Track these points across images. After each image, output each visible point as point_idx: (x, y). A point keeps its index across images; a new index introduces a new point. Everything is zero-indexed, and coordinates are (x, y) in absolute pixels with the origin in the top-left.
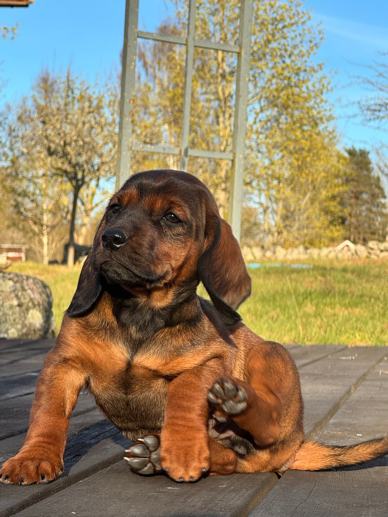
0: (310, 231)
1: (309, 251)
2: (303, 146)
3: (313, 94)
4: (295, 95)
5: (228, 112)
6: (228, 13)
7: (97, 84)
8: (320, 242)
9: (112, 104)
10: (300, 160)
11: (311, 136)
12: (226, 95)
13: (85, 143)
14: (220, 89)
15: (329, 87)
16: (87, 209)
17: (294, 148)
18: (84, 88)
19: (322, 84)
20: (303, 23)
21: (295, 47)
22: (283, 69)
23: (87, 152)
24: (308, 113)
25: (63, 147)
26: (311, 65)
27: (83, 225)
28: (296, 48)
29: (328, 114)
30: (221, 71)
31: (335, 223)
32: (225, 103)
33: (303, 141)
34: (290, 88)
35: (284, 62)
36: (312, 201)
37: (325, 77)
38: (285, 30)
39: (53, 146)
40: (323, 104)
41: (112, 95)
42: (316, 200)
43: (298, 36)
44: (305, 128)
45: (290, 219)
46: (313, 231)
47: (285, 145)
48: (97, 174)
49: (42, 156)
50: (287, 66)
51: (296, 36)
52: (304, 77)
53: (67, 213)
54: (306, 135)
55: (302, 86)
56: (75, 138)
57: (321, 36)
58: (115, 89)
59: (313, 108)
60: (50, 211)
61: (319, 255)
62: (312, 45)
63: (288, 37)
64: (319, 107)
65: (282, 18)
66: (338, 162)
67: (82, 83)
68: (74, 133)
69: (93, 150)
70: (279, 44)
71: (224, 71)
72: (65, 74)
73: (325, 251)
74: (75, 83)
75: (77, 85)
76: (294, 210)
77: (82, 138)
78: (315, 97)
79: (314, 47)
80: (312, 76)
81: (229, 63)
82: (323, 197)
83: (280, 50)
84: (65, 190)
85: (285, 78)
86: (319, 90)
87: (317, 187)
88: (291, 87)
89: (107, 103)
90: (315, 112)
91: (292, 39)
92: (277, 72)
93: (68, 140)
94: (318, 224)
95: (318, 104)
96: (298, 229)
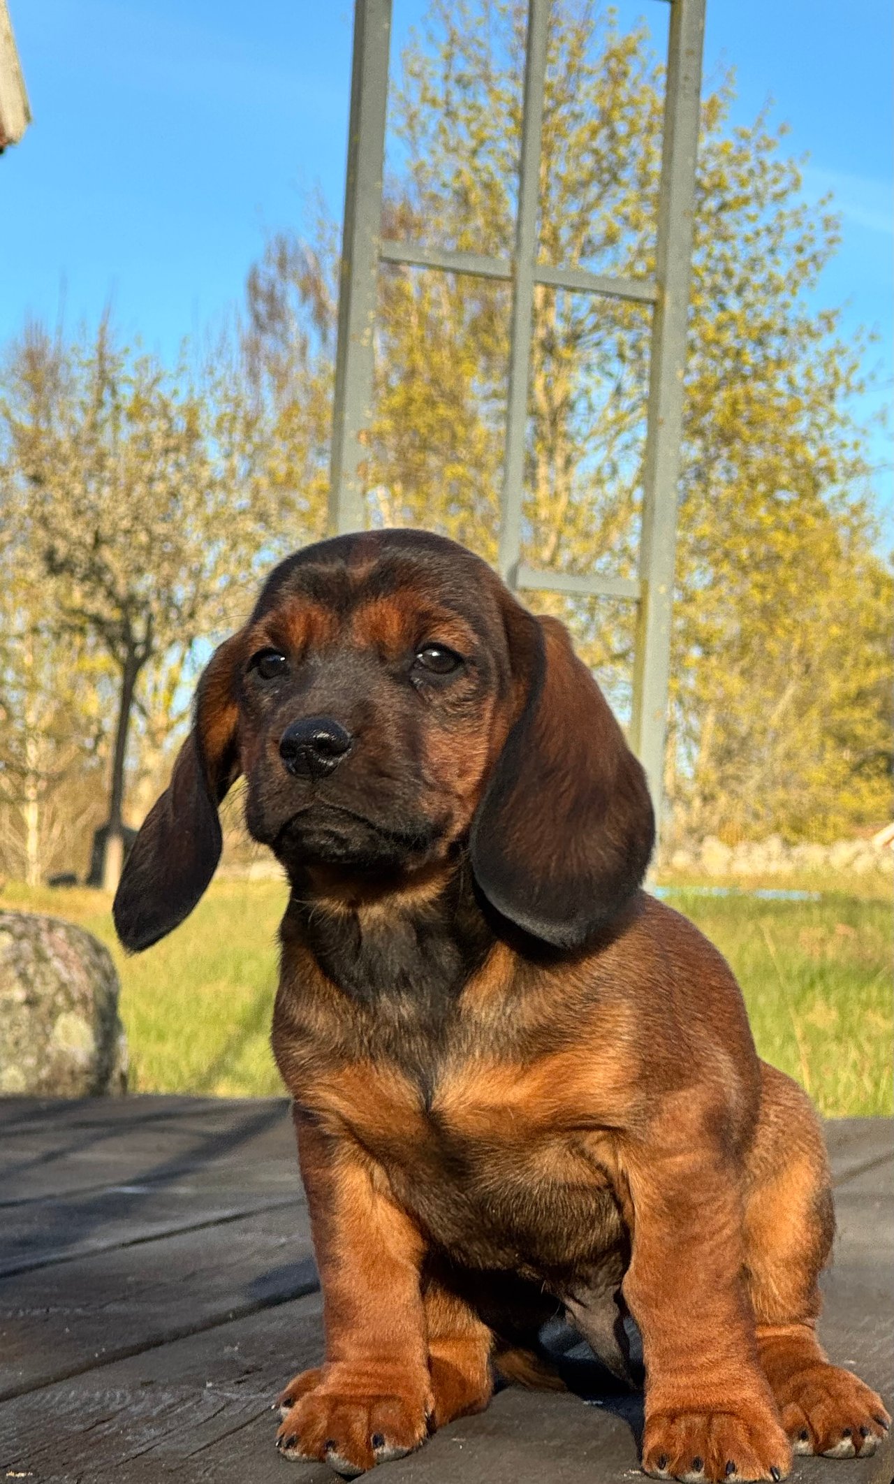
0: (794, 794)
1: (796, 852)
2: (778, 548)
3: (805, 400)
4: (756, 402)
5: (563, 449)
6: (560, 166)
7: (182, 369)
8: (824, 825)
9: (226, 425)
10: (770, 590)
11: (799, 521)
12: (558, 400)
13: (153, 538)
14: (539, 384)
15: (854, 380)
16: (154, 727)
17: (752, 555)
18: (147, 381)
19: (831, 371)
20: (779, 197)
21: (754, 264)
22: (720, 328)
23: (159, 566)
24: (791, 454)
25: (90, 548)
26: (801, 315)
27: (144, 773)
28: (757, 268)
29: (849, 455)
30: (541, 333)
31: (867, 769)
32: (554, 423)
33: (779, 536)
34: (739, 381)
35: (722, 307)
36: (802, 706)
37: (840, 351)
38: (725, 217)
39: (62, 548)
40: (835, 427)
41: (227, 398)
42: (812, 703)
43: (763, 233)
44: (783, 496)
45: (737, 759)
46: (805, 793)
47: (726, 545)
48: (189, 627)
49: (32, 574)
50: (733, 319)
51: (757, 234)
52: (779, 351)
53: (98, 737)
54: (787, 517)
55: (774, 377)
56: (125, 524)
57: (831, 233)
58: (235, 384)
59: (805, 439)
60: (48, 733)
61: (827, 861)
62: (802, 258)
63: (733, 237)
64: (821, 436)
65: (716, 180)
66: (876, 594)
67: (142, 366)
68: (122, 509)
69: (177, 556)
70: (709, 255)
71: (551, 334)
72: (94, 339)
73: (843, 852)
74: (122, 365)
75: (127, 371)
76: (750, 734)
77: (146, 524)
78: (812, 408)
79: (810, 264)
80: (804, 348)
81: (565, 309)
82: (833, 695)
83: (711, 271)
84: (91, 674)
85: (725, 353)
86: (825, 387)
87: (813, 668)
88: (744, 378)
89: (213, 423)
90: (811, 452)
91: (747, 240)
92: (703, 336)
93: (106, 530)
94: (816, 773)
95: (820, 429)
96: (761, 789)
